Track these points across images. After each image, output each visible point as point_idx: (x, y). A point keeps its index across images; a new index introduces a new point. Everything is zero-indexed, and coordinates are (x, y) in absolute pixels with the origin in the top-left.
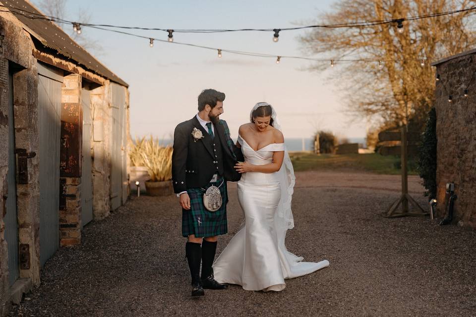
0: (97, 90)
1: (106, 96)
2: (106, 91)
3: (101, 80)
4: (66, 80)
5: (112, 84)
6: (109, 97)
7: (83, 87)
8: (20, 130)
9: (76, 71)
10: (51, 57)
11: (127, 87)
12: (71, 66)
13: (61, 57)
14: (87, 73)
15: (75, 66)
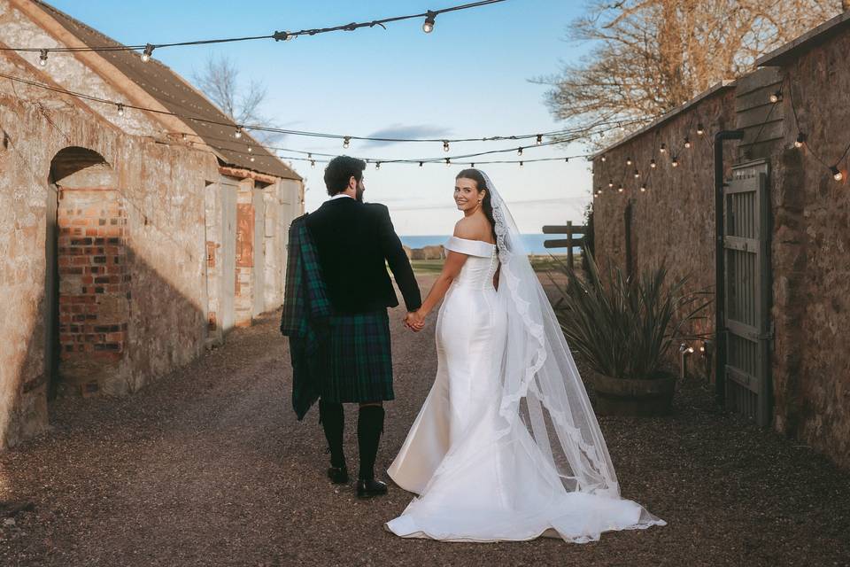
0: (268, 189)
1: (277, 194)
2: (277, 188)
3: (272, 179)
4: (241, 184)
5: (284, 181)
6: (280, 194)
7: (255, 186)
8: (209, 228)
9: (249, 175)
10: (230, 169)
11: (301, 181)
12: (245, 173)
13: (238, 167)
14: (259, 175)
15: (248, 171)
